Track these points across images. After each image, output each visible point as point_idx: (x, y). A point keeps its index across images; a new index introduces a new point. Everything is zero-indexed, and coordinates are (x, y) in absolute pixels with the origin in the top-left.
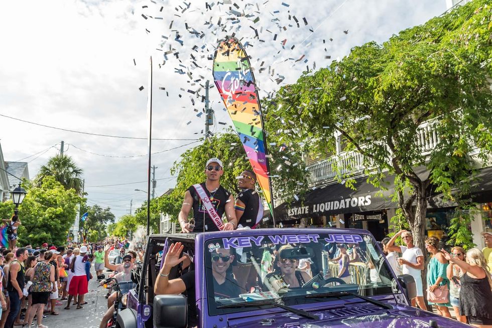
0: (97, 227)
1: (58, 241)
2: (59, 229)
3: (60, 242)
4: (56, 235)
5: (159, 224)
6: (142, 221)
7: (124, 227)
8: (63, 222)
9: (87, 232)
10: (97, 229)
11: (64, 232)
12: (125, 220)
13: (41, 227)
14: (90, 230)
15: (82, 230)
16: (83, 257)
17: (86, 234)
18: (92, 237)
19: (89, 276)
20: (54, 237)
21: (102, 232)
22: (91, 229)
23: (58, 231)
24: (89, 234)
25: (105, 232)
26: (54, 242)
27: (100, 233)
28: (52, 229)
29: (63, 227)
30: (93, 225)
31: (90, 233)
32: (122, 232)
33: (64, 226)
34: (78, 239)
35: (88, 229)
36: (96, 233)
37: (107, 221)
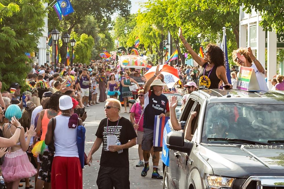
2: (13, 49)
5: (238, 25)
6: (194, 20)
7: (154, 27)
8: (20, 34)
9: (66, 40)
10: (91, 32)
12: (154, 10)
14: (73, 35)
15: (55, 37)
16: (68, 118)
17: (64, 43)
18: (79, 49)
19: (83, 160)
21: (101, 36)
22: (76, 31)
23: (9, 52)
24: (73, 44)
25: (108, 37)
27: (96, 39)
30: (79, 21)
31: (73, 41)
32: (150, 37)
33: (22, 41)
34: (47, 55)
35: (69, 32)
36: (86, 40)
37: (112, 13)
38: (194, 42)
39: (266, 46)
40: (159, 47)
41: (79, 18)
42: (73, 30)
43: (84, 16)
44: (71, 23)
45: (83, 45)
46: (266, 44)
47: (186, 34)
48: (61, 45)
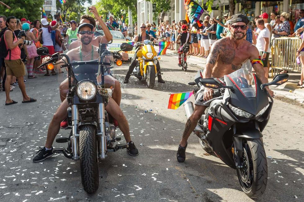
0: (75, 8)
1: (33, 17)
2: (32, 5)
3: (35, 18)
4: (30, 11)
7: (103, 9)
9: (65, 14)
10: (76, 11)
11: (37, 9)
13: (16, 3)
14: (68, 12)
17: (65, 15)
20: (29, 13)
22: (70, 11)
23: (31, 7)
24: (68, 16)
26: (30, 18)
28: (26, 4)
29: (36, 3)
30: (70, 6)
31: (68, 14)
35: (66, 10)
36: (74, 14)
37: (84, 2)
38: (119, 14)
39: (148, 12)
40: (105, 18)
41: (70, 5)
42: (68, 9)
43: (72, 3)
44: (67, 6)
45: (73, 17)
46: (148, 11)
47: (116, 10)
48: (63, 17)
